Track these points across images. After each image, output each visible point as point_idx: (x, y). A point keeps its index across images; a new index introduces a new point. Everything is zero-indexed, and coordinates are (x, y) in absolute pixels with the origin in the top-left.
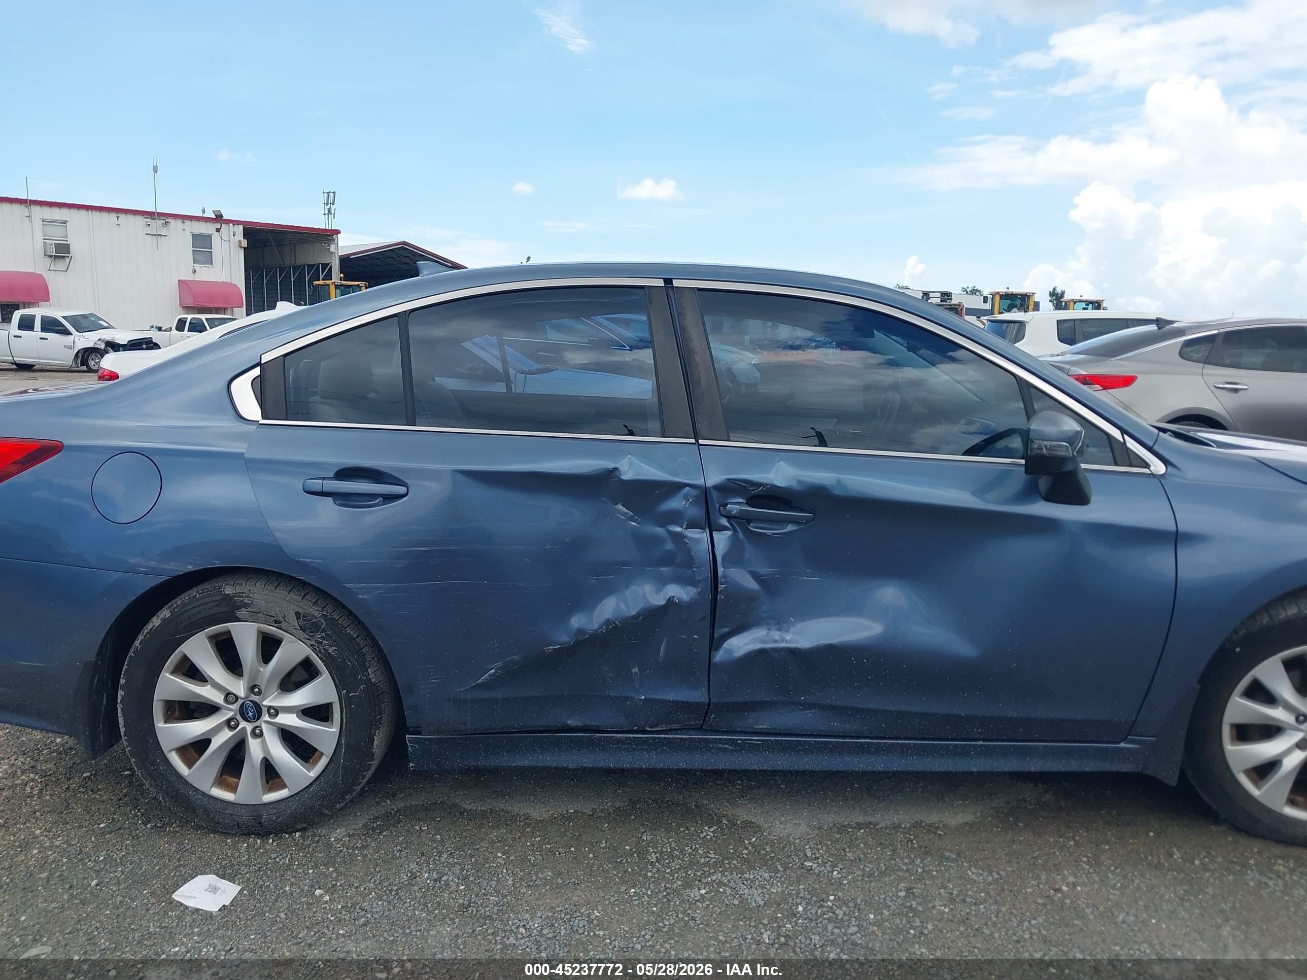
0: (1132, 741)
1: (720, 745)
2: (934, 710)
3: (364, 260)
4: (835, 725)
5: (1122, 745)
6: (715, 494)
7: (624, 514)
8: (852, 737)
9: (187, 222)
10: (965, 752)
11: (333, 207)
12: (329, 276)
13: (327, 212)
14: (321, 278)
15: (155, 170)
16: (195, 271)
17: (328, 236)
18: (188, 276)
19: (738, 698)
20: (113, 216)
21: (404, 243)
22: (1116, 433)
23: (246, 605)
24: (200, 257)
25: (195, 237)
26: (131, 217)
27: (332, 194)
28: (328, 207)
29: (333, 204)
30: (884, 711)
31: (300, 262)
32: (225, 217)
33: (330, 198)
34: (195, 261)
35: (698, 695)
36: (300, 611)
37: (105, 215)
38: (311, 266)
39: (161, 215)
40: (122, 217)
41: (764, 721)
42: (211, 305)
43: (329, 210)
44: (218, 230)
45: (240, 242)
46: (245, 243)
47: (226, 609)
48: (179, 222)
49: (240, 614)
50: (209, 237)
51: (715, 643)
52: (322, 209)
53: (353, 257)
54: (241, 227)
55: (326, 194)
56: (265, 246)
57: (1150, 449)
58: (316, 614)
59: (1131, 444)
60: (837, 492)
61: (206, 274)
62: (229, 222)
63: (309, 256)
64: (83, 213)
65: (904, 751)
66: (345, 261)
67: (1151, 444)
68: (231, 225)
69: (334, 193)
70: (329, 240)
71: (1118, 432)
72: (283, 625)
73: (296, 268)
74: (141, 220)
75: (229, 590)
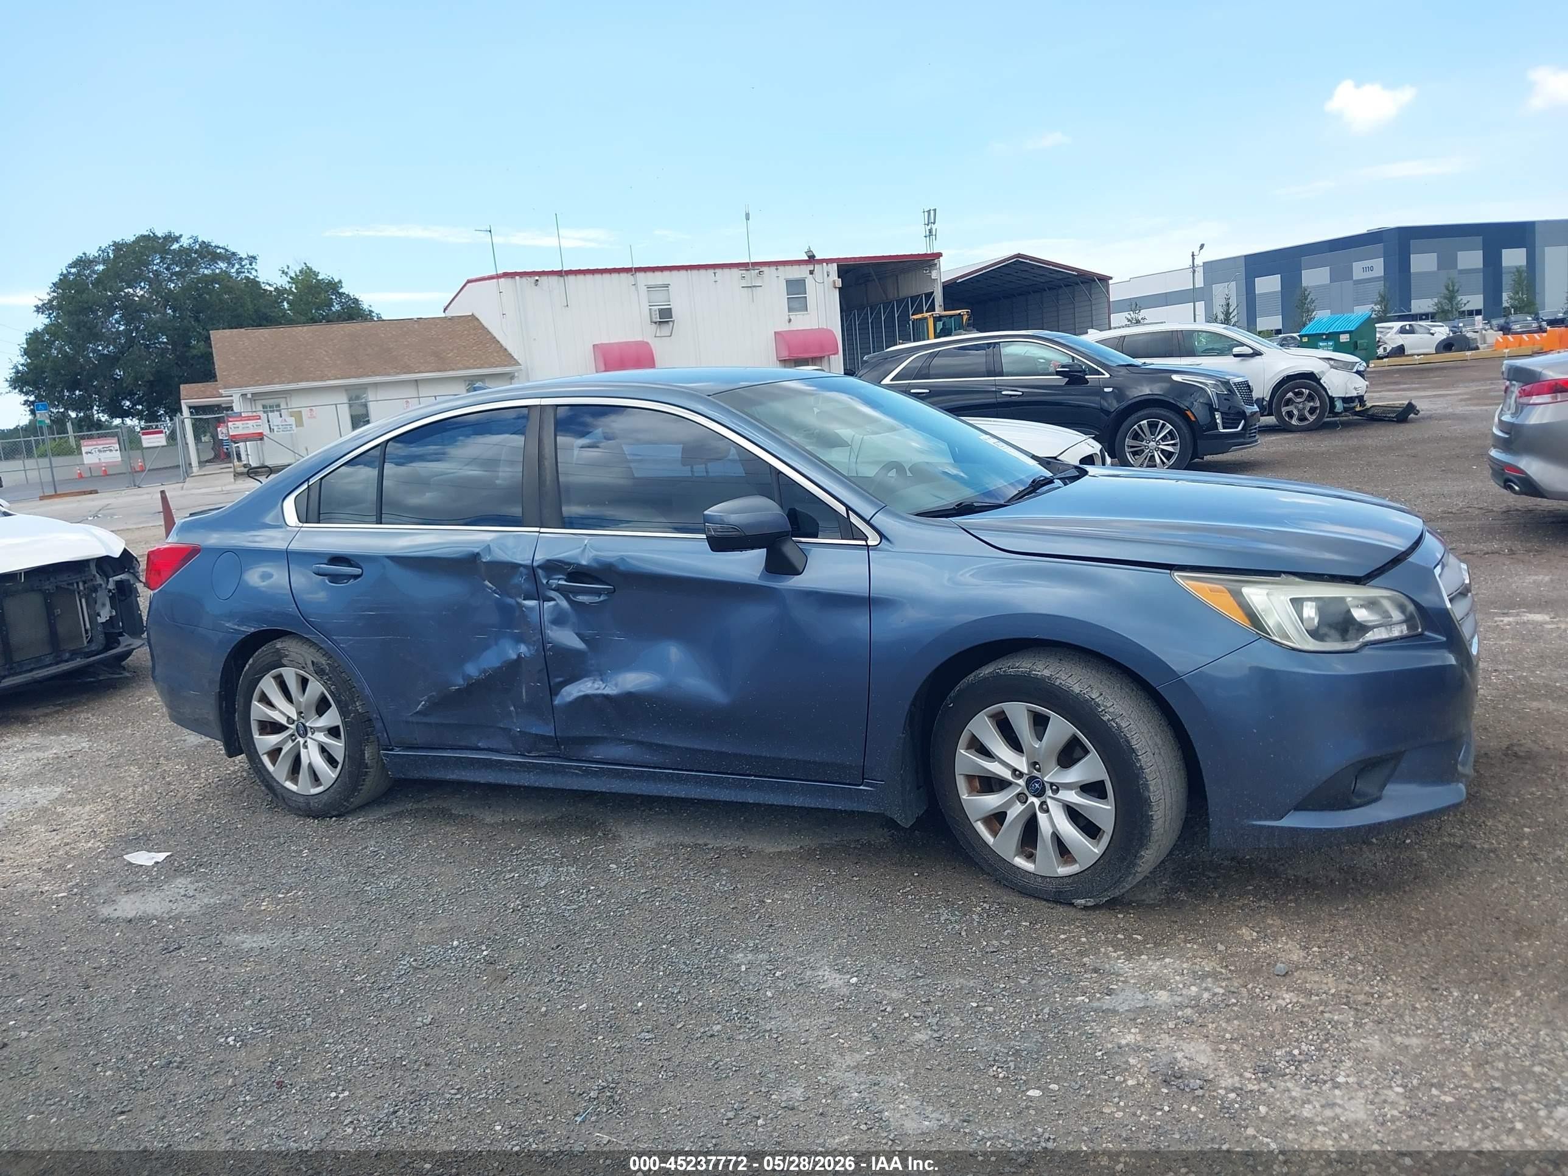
0: (867, 785)
1: (572, 771)
2: (708, 748)
3: (978, 281)
4: (647, 757)
5: (861, 787)
6: (540, 571)
7: (491, 588)
8: (660, 768)
9: (781, 268)
10: (741, 786)
11: (934, 227)
12: (932, 308)
13: (928, 233)
14: (925, 309)
15: (748, 218)
16: (790, 321)
17: (929, 261)
18: (784, 327)
19: (576, 733)
20: (711, 272)
21: (1019, 256)
22: (842, 510)
23: (286, 656)
24: (795, 304)
25: (789, 283)
26: (726, 271)
27: (932, 212)
28: (929, 227)
29: (934, 223)
30: (677, 747)
31: (902, 294)
32: (818, 257)
33: (931, 216)
34: (790, 310)
35: (548, 731)
36: (315, 660)
37: (703, 272)
38: (914, 299)
39: (755, 264)
40: (719, 271)
41: (600, 752)
42: (806, 356)
43: (930, 231)
44: (811, 272)
45: (834, 282)
46: (839, 283)
47: (277, 658)
48: (773, 268)
49: (285, 661)
50: (802, 282)
51: (554, 691)
52: (923, 230)
53: (960, 281)
54: (835, 265)
55: (926, 214)
56: (868, 281)
57: (868, 522)
58: (324, 662)
59: (854, 519)
60: (622, 568)
61: (804, 322)
62: (821, 261)
63: (911, 287)
64: (683, 273)
65: (697, 781)
66: (951, 288)
67: (868, 519)
68: (825, 264)
69: (935, 210)
70: (930, 266)
71: (844, 508)
72: (307, 669)
73: (900, 302)
74: (736, 272)
75: (278, 646)
